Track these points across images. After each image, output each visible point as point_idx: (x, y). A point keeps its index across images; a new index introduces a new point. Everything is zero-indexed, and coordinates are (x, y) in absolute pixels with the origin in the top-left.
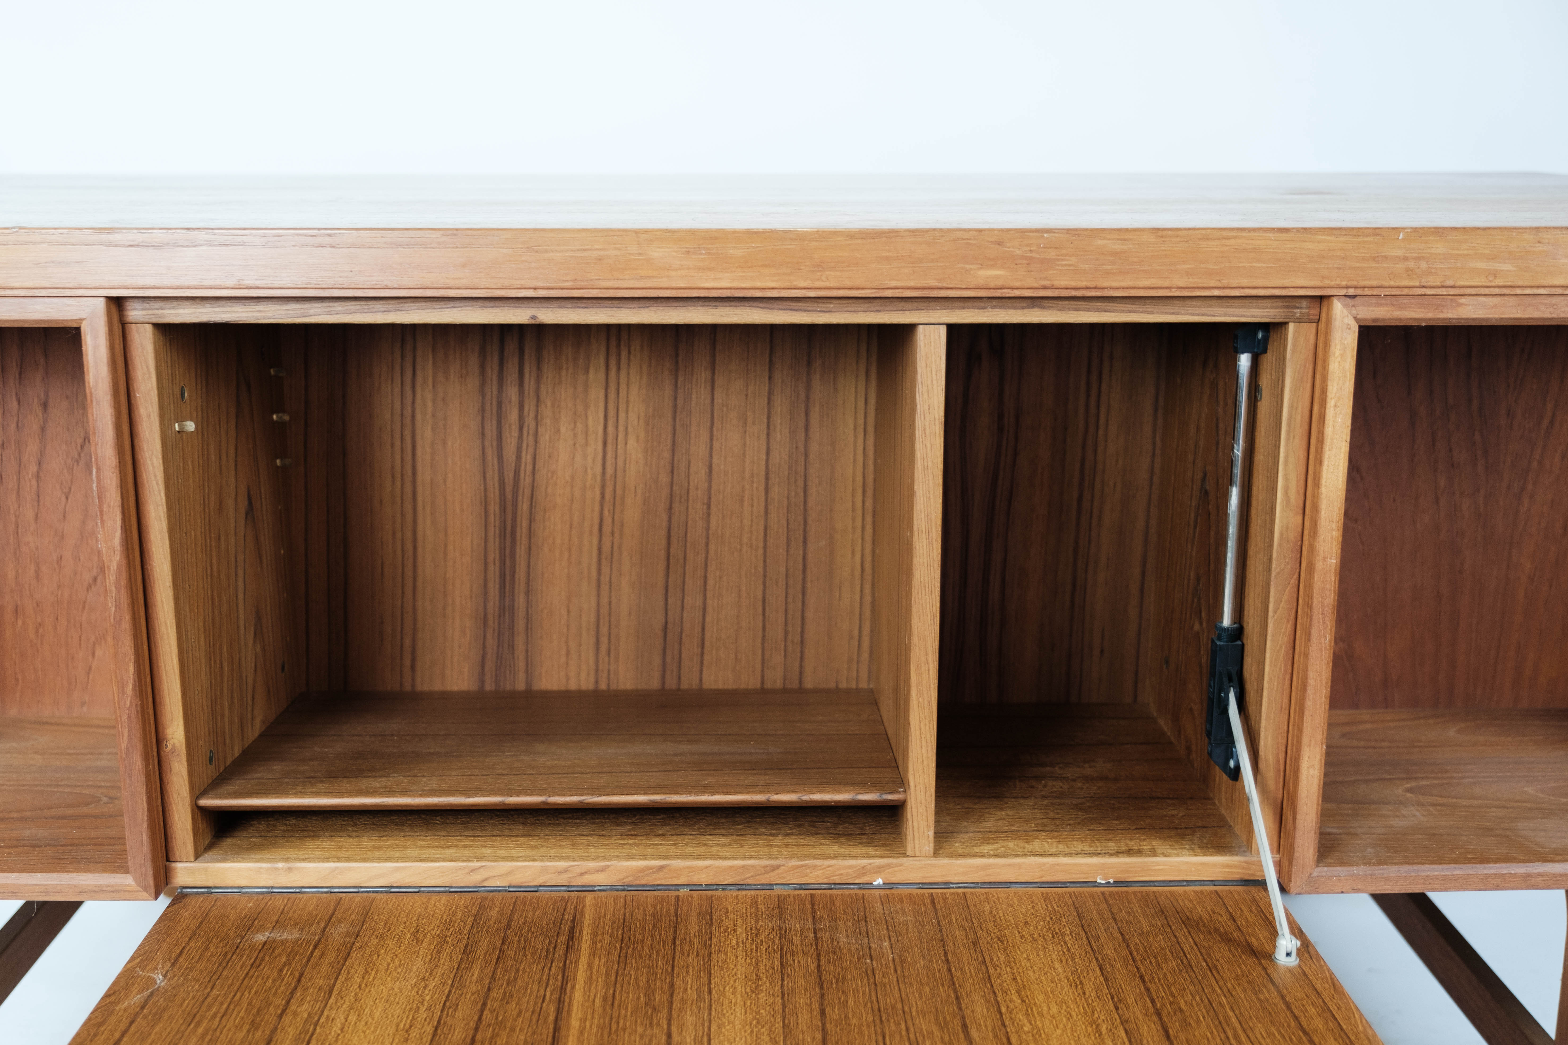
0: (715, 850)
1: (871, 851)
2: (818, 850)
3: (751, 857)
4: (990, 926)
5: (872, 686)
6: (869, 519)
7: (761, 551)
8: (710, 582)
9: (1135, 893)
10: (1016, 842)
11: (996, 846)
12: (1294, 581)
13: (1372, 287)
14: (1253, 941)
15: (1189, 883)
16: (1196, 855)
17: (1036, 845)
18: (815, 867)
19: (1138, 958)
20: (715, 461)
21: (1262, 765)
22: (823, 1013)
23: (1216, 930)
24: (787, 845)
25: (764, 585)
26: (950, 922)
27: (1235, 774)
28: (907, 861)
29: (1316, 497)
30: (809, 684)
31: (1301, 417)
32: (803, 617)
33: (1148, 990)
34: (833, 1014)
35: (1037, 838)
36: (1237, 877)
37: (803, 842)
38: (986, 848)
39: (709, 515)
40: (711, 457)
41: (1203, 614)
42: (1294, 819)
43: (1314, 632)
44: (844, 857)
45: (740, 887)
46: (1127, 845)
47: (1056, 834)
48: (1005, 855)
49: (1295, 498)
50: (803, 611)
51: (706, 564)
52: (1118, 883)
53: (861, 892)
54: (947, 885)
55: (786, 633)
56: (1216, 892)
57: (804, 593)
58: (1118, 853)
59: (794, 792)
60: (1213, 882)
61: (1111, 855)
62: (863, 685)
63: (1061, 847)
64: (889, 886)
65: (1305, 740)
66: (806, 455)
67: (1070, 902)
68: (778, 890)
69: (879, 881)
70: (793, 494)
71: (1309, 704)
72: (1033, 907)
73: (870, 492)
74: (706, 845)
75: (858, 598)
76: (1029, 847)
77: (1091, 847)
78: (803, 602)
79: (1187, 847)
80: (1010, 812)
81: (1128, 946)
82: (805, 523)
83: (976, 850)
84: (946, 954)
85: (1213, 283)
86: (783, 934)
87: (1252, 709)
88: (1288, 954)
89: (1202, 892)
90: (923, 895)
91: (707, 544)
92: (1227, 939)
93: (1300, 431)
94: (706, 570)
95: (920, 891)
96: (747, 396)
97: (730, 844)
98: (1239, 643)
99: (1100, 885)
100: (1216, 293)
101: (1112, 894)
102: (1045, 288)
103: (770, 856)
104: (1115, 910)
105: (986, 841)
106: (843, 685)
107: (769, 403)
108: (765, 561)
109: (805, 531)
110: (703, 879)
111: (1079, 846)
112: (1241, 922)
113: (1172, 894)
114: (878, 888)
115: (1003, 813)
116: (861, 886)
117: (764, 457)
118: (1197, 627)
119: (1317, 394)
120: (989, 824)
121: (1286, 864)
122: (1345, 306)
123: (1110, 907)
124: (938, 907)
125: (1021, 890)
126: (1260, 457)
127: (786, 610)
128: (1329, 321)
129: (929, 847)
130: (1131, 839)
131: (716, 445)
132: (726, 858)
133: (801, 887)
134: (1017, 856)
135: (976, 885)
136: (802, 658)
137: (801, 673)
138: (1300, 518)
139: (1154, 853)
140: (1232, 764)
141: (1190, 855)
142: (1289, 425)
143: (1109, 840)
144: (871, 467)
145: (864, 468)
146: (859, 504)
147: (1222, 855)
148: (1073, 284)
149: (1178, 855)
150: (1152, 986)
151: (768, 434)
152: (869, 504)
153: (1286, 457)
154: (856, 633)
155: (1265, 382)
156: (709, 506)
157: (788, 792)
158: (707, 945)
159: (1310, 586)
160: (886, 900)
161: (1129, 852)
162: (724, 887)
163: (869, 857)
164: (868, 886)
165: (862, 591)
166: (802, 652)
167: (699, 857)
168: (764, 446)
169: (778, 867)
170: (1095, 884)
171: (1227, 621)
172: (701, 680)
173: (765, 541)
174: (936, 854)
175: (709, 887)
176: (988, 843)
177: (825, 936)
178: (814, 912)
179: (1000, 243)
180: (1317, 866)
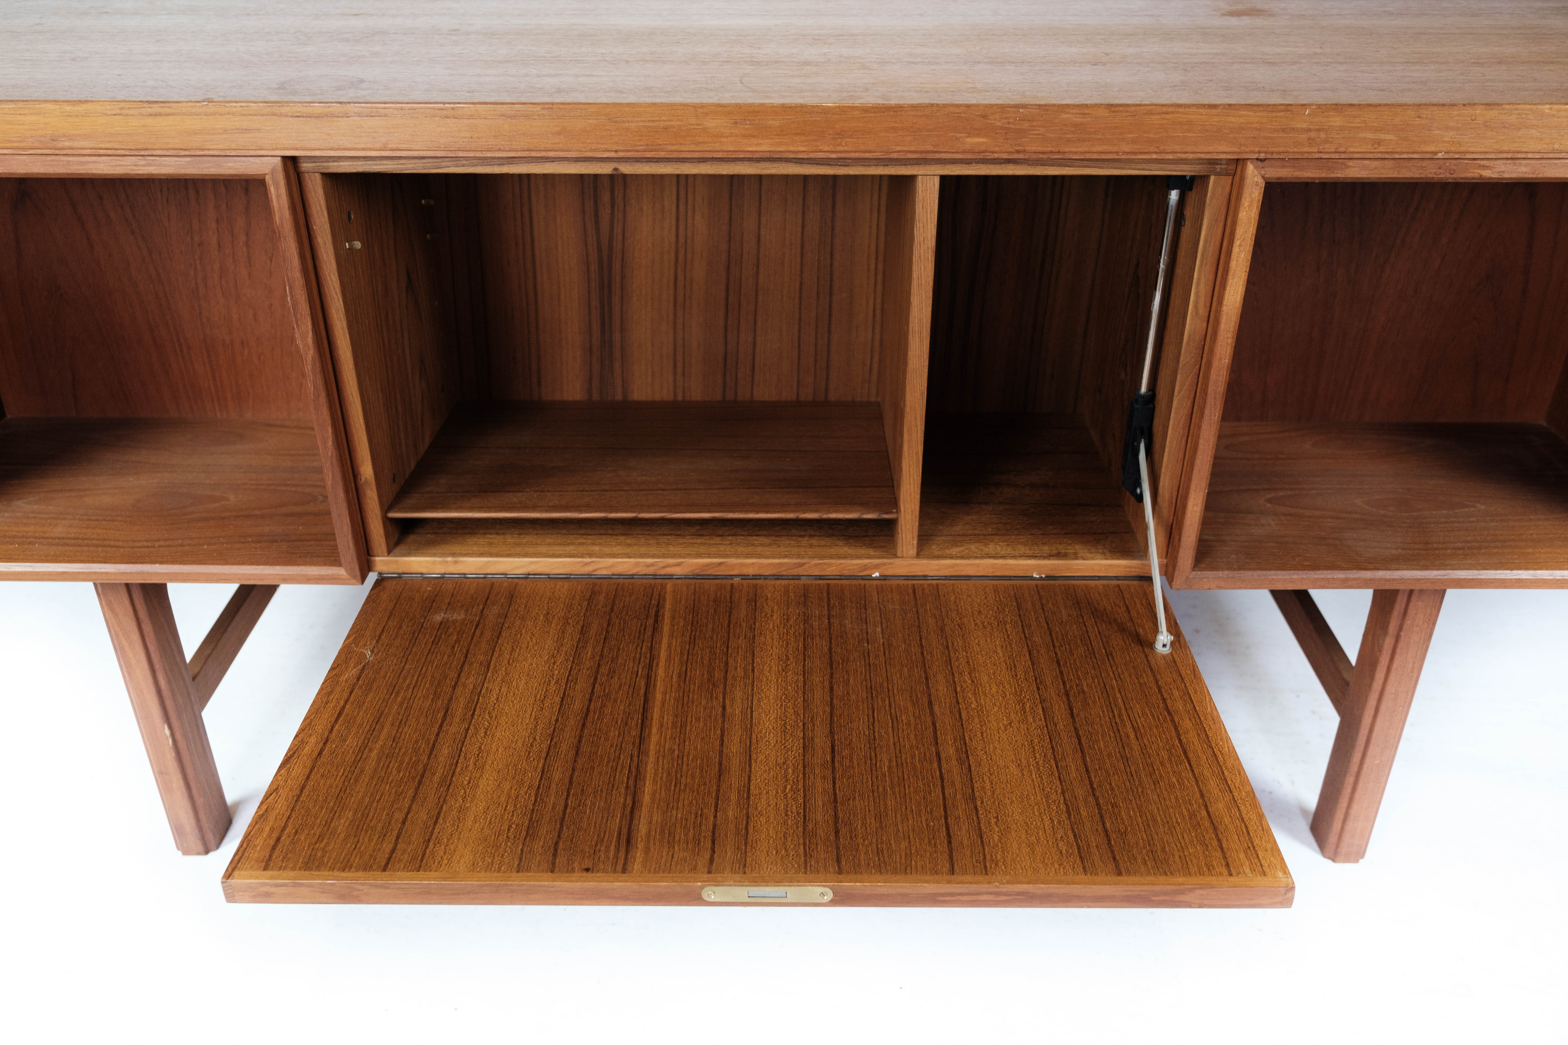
0: (759, 549)
1: (871, 552)
2: (833, 551)
3: (785, 557)
4: (954, 614)
5: (879, 400)
6: (880, 277)
7: (797, 301)
8: (759, 324)
9: (1060, 586)
10: (976, 545)
11: (962, 549)
12: (1195, 370)
13: (1279, 153)
14: (1141, 631)
15: (1100, 578)
16: (1106, 559)
17: (991, 548)
18: (830, 565)
19: (1057, 644)
20: (762, 233)
21: (1160, 499)
22: (831, 689)
23: (1115, 620)
24: (811, 546)
25: (800, 327)
26: (926, 610)
27: (1140, 498)
28: (897, 561)
29: (1218, 312)
30: (832, 397)
31: (1213, 249)
32: (828, 350)
33: (1061, 673)
34: (839, 691)
35: (992, 541)
36: (1134, 574)
37: (823, 543)
38: (955, 551)
39: (758, 273)
40: (759, 229)
41: (1128, 369)
42: (1180, 540)
43: (1207, 412)
44: (852, 557)
45: (778, 577)
46: (1056, 548)
47: (1006, 537)
48: (968, 557)
49: (1203, 312)
50: (829, 345)
51: (756, 311)
52: (1049, 578)
53: (863, 582)
54: (925, 578)
55: (816, 361)
56: (1118, 586)
57: (829, 332)
58: (1050, 556)
59: (817, 511)
60: (1117, 578)
61: (1044, 558)
62: (873, 399)
63: (1009, 550)
64: (883, 578)
65: (1193, 486)
66: (833, 229)
67: (1012, 594)
68: (804, 581)
69: (876, 575)
70: (822, 258)
71: (1198, 462)
72: (986, 598)
73: (881, 257)
74: (753, 545)
75: (870, 336)
76: (986, 550)
77: (1031, 550)
78: (829, 340)
79: (1101, 551)
80: (975, 517)
81: (1051, 634)
82: (831, 280)
83: (948, 552)
84: (921, 639)
85: (1152, 149)
86: (806, 620)
87: (1156, 457)
88: (1164, 646)
89: (1108, 586)
90: (907, 586)
91: (757, 295)
92: (1122, 629)
93: (1211, 259)
94: (756, 315)
95: (906, 582)
96: (787, 182)
97: (770, 545)
98: (1152, 406)
99: (1035, 579)
100: (1154, 156)
101: (1043, 587)
102: (1018, 152)
103: (799, 556)
104: (1044, 602)
105: (955, 544)
106: (858, 399)
107: (804, 188)
108: (800, 309)
109: (831, 286)
110: (751, 571)
111: (1022, 549)
112: (1134, 614)
113: (1086, 586)
114: (876, 579)
115: (969, 518)
116: (863, 578)
117: (800, 230)
118: (1123, 375)
119: (1227, 232)
120: (958, 528)
121: (1171, 569)
122: (1256, 167)
123: (1040, 598)
124: (918, 597)
125: (978, 582)
126: (1179, 271)
127: (816, 345)
128: (1242, 178)
129: (913, 551)
130: (1060, 544)
131: (763, 220)
132: (767, 557)
133: (820, 578)
134: (976, 558)
135: (946, 578)
136: (827, 379)
137: (827, 390)
138: (1205, 325)
139: (1076, 557)
140: (1138, 491)
141: (1102, 559)
142: (1203, 255)
143: (1044, 544)
144: (882, 239)
145: (877, 239)
146: (873, 267)
147: (1125, 559)
148: (1041, 149)
149: (1092, 559)
150: (1064, 670)
151: (803, 213)
152: (880, 267)
153: (1199, 279)
154: (868, 361)
155: (1188, 212)
156: (758, 266)
157: (812, 511)
158: (752, 629)
159: (1207, 378)
160: (880, 590)
161: (1058, 555)
162: (766, 577)
163: (870, 557)
164: (869, 578)
165: (873, 331)
166: (827, 375)
167: (748, 556)
168: (800, 222)
169: (804, 564)
170: (1032, 578)
171: (1143, 389)
172: (752, 394)
173: (801, 293)
174: (918, 555)
175: (755, 577)
176: (957, 546)
177: (835, 621)
178: (829, 599)
179: (984, 117)
180: (1193, 570)
